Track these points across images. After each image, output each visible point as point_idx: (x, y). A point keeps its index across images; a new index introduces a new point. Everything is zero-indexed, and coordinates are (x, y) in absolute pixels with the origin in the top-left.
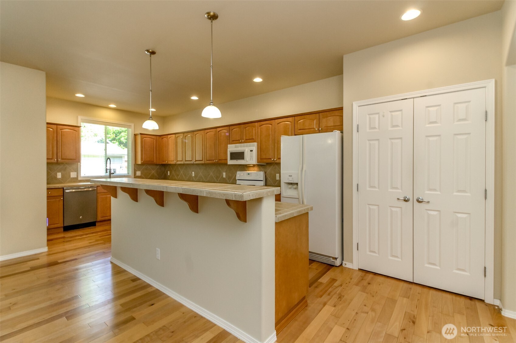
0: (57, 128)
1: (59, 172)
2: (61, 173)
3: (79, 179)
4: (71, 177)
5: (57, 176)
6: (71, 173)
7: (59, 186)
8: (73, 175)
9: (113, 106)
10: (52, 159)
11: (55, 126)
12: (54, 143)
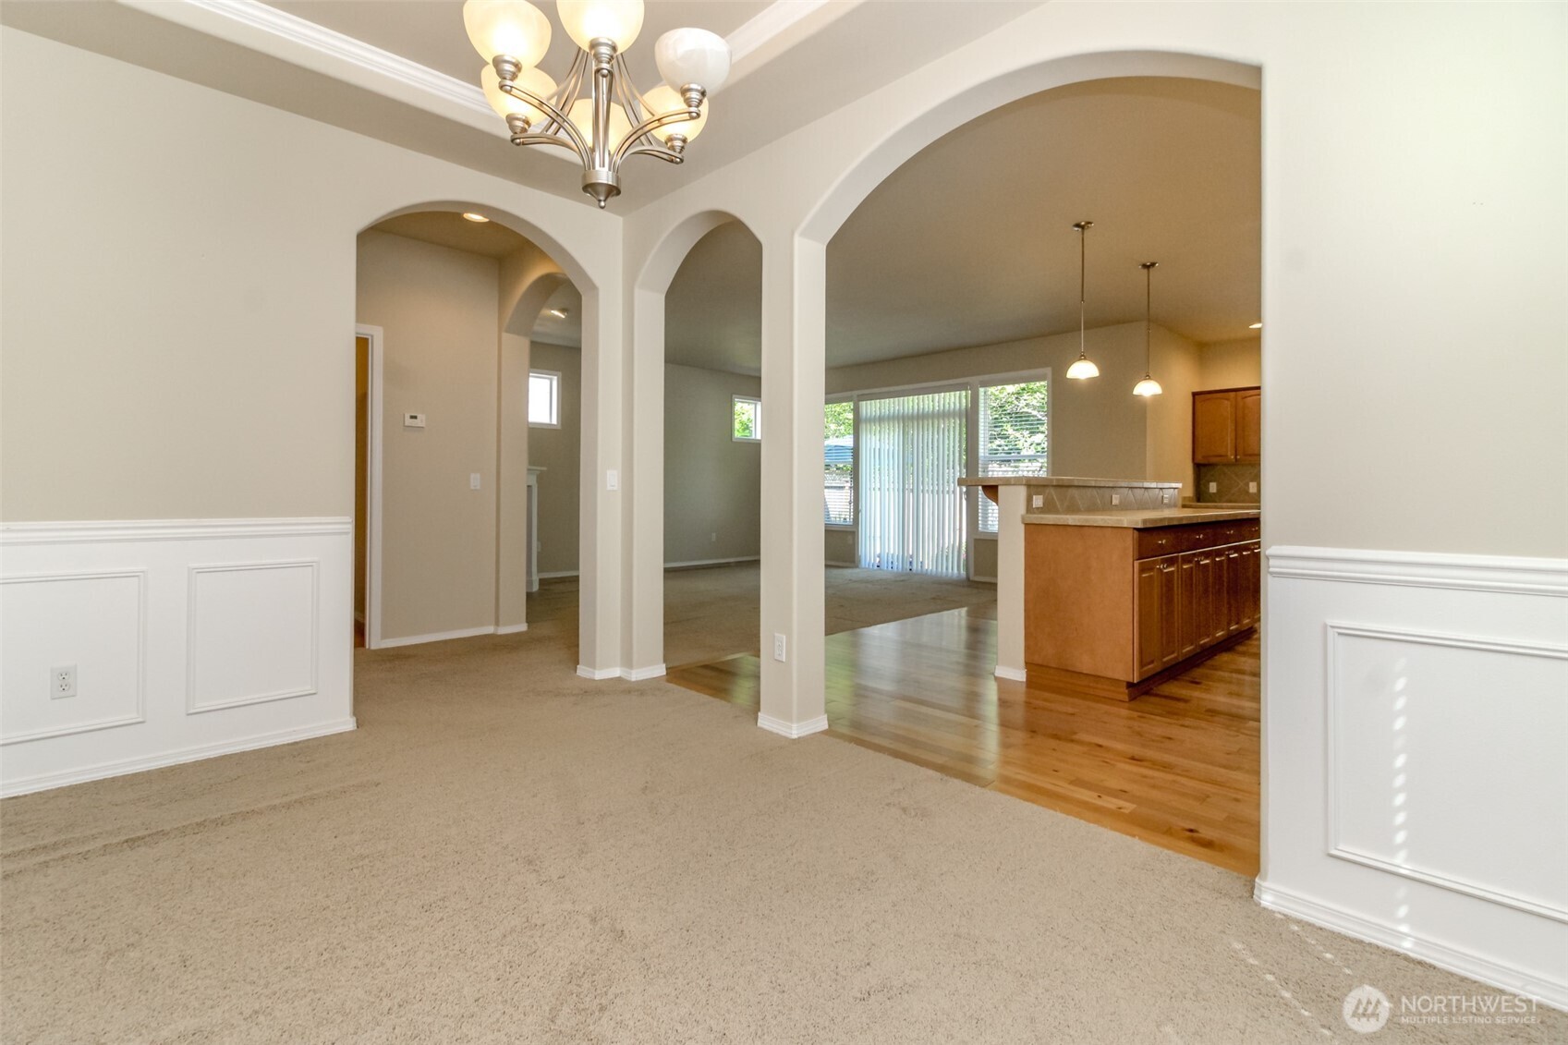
0: (1236, 396)
1: (1252, 481)
10: (1227, 456)
11: (1232, 394)
12: (1231, 427)
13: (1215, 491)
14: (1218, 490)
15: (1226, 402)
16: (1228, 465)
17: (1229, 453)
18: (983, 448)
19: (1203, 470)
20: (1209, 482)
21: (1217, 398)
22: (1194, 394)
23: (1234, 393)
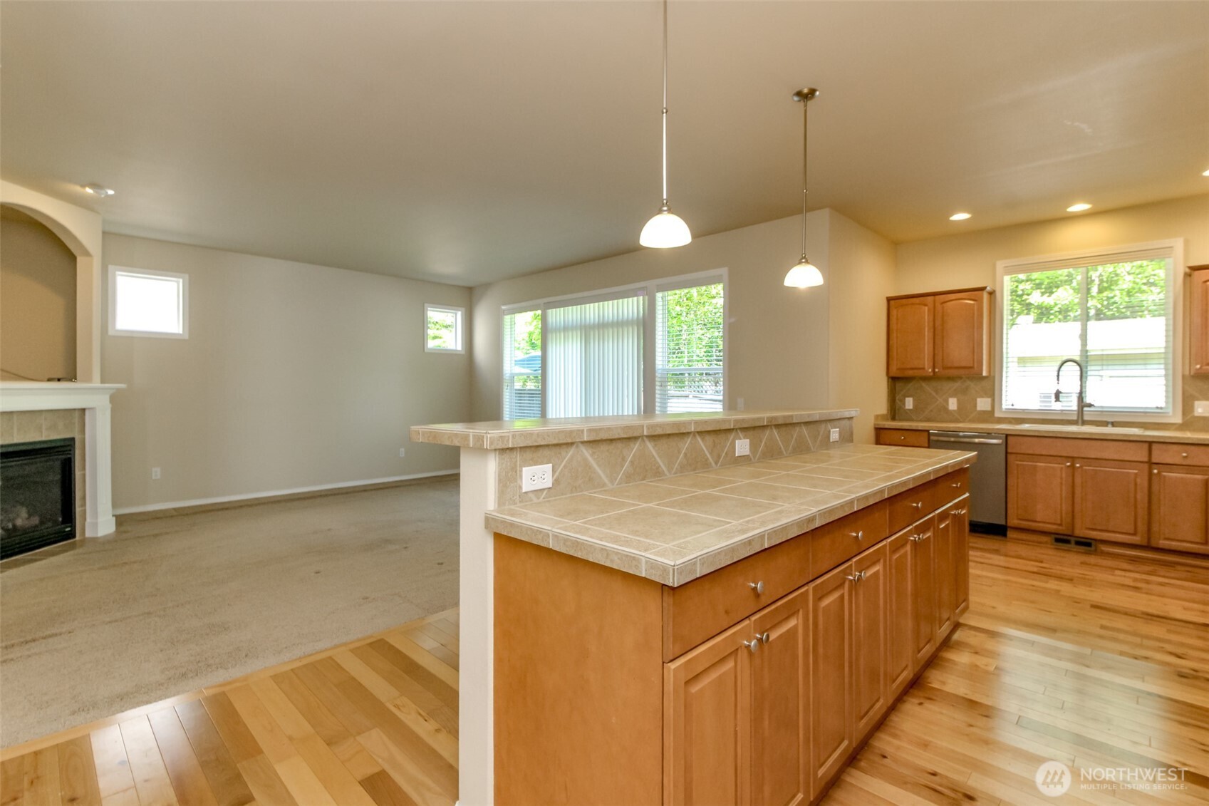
0: (934, 301)
1: (952, 397)
2: (958, 400)
3: (997, 414)
4: (978, 409)
5: (948, 404)
6: (979, 400)
7: (917, 426)
8: (983, 404)
9: (1079, 207)
10: (924, 369)
11: (930, 299)
12: (927, 334)
13: (911, 407)
14: (915, 406)
15: (923, 307)
16: (926, 379)
17: (926, 367)
18: (660, 363)
19: (899, 385)
20: (905, 396)
21: (913, 304)
22: (889, 300)
23: (932, 297)
